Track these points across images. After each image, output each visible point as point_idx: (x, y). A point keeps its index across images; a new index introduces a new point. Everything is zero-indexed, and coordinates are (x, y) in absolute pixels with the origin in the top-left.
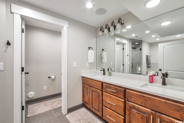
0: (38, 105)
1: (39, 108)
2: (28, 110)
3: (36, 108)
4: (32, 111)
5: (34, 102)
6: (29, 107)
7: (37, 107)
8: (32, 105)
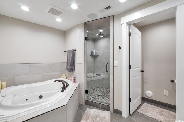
0: (152, 108)
1: (152, 110)
2: (142, 106)
3: (149, 109)
4: (144, 109)
5: (152, 103)
6: (144, 104)
7: (151, 109)
8: (148, 104)
